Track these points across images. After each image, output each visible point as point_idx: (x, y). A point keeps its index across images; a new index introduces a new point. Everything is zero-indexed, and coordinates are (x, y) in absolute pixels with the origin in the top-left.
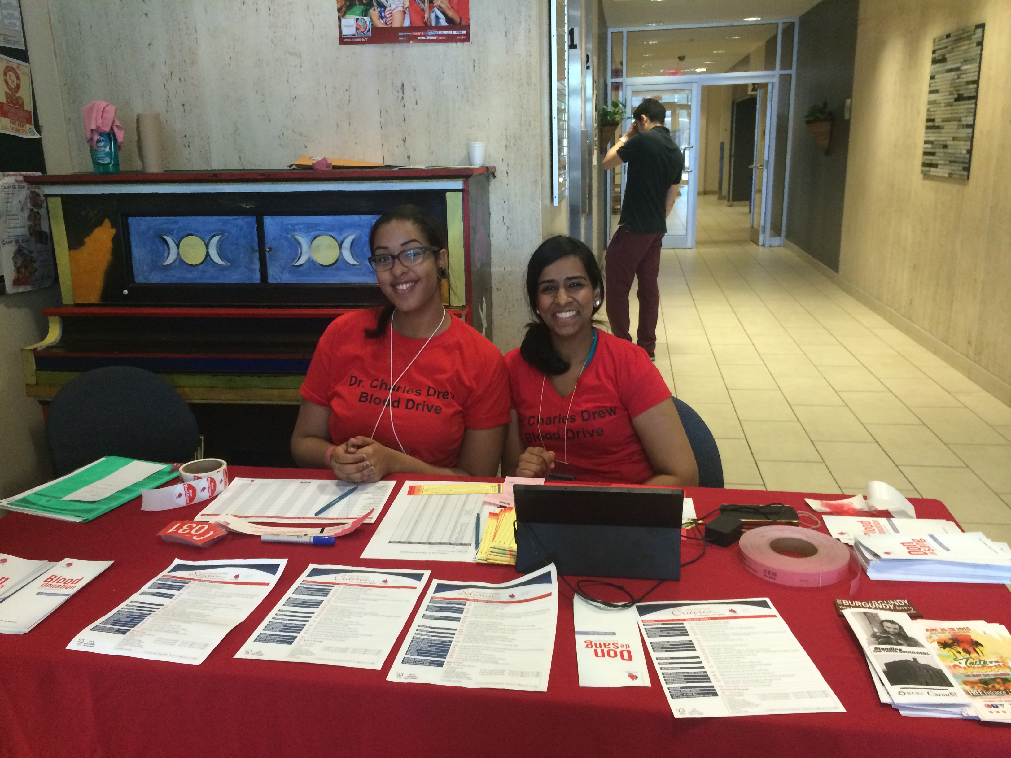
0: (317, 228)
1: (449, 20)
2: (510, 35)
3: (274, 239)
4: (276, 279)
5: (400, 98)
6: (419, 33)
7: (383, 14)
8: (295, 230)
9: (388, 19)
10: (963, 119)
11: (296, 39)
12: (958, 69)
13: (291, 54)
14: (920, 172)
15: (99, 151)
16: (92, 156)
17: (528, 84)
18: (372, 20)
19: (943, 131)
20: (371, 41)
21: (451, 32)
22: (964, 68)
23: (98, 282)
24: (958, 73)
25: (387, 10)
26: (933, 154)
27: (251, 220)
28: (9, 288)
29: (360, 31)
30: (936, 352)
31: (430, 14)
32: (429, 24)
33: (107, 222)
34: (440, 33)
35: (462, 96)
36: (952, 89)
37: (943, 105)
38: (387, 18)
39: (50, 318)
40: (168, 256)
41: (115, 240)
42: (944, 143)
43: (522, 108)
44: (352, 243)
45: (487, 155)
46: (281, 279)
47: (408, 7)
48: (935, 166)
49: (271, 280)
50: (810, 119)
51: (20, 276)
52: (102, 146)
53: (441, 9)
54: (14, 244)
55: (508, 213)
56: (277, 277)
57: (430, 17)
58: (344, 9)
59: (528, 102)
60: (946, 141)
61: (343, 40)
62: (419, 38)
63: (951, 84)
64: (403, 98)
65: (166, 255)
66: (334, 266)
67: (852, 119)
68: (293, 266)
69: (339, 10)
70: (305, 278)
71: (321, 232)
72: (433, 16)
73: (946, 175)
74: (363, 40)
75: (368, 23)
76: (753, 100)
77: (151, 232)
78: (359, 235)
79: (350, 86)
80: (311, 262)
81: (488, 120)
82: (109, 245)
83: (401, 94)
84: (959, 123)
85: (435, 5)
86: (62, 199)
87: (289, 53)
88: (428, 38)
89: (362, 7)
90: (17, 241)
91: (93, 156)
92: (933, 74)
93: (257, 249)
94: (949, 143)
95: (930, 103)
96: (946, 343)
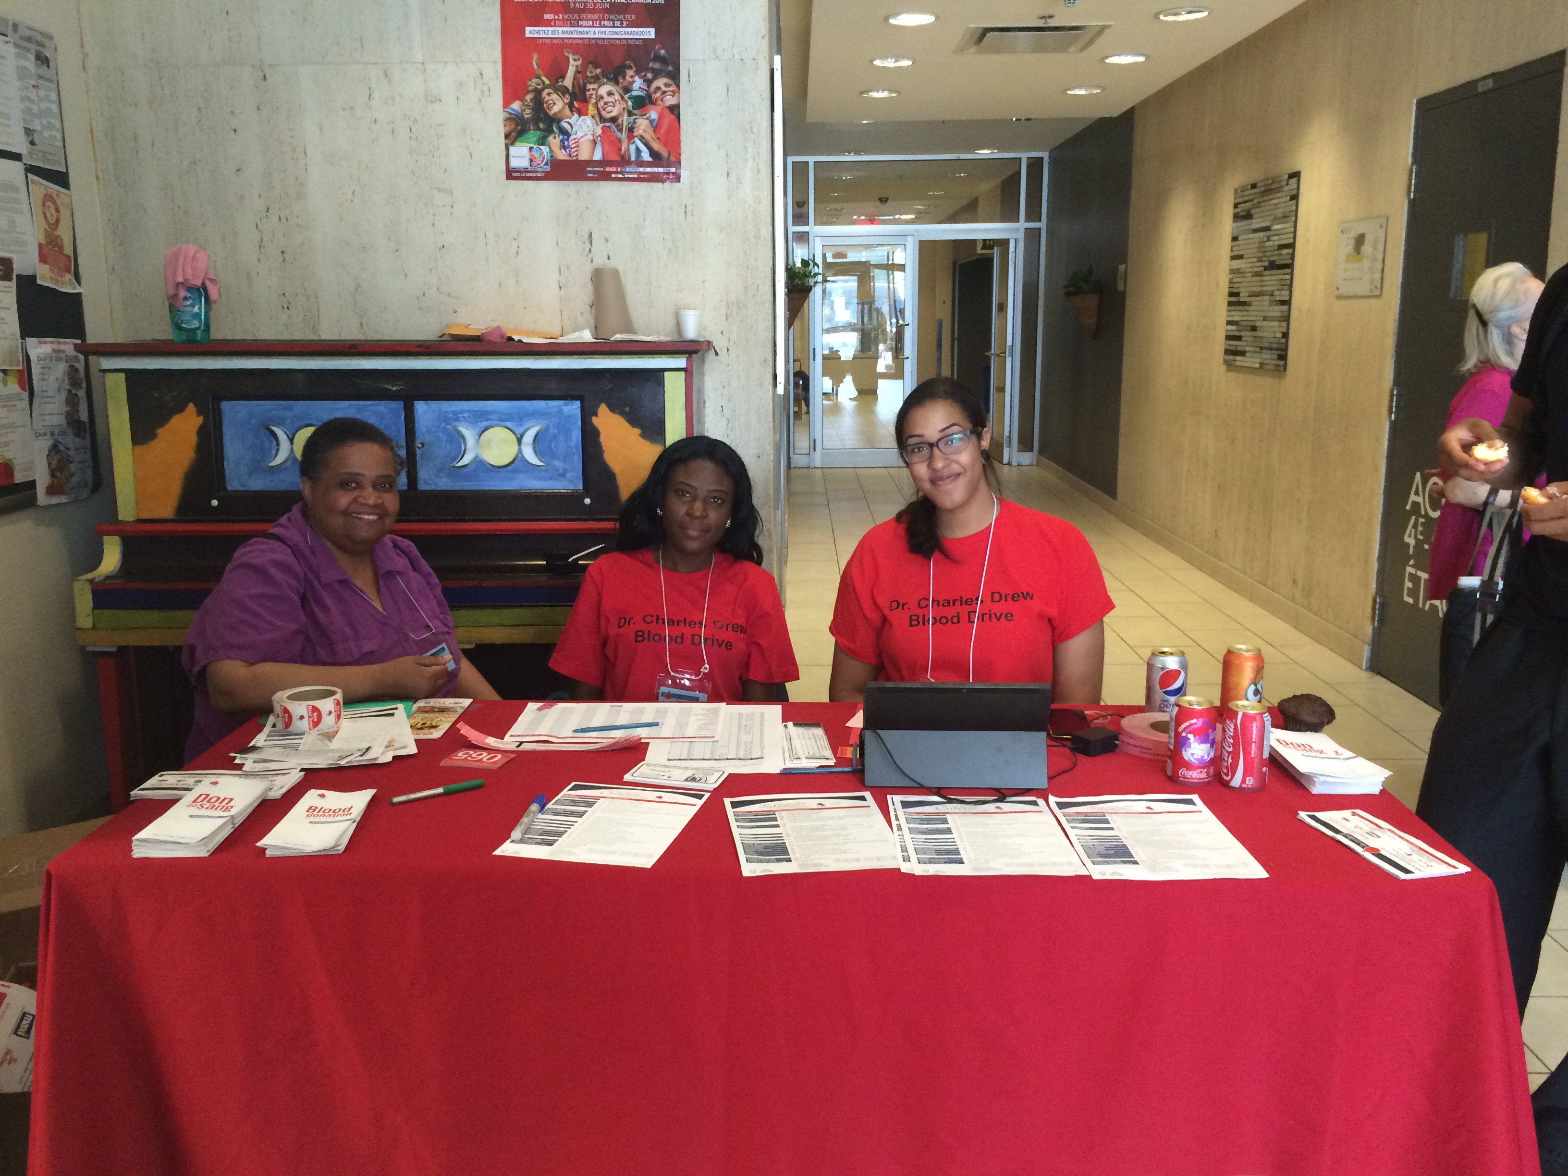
0: (489, 417)
1: (653, 153)
2: (733, 176)
3: (428, 432)
4: (430, 485)
5: (588, 250)
6: (614, 169)
7: (566, 143)
8: (457, 420)
9: (573, 150)
10: (1276, 293)
11: (446, 170)
12: (1267, 229)
13: (439, 190)
14: (1222, 361)
15: (183, 312)
16: (172, 318)
17: (756, 237)
18: (551, 151)
19: (1250, 308)
20: (548, 176)
21: (656, 170)
22: (1275, 227)
23: (175, 488)
24: (1268, 233)
25: (572, 138)
26: (1239, 338)
27: (398, 406)
28: (42, 498)
29: (534, 164)
30: (1252, 597)
31: (628, 145)
32: (627, 158)
33: (191, 407)
34: (642, 170)
35: (670, 250)
36: (1261, 254)
37: (1249, 275)
38: (572, 148)
39: (106, 538)
40: (277, 454)
41: (202, 432)
42: (1252, 324)
43: (748, 267)
44: (536, 436)
45: (702, 327)
46: (436, 484)
47: (599, 136)
48: (1242, 353)
49: (422, 486)
50: (1071, 289)
51: (55, 481)
52: (189, 305)
53: (643, 141)
54: (48, 436)
55: (729, 401)
56: (431, 482)
57: (628, 149)
58: (513, 134)
59: (756, 260)
60: (1255, 321)
61: (512, 174)
62: (613, 176)
63: (1259, 248)
64: (590, 250)
65: (274, 452)
66: (510, 468)
67: (1128, 290)
68: (454, 467)
69: (507, 136)
70: (469, 483)
71: (494, 422)
72: (632, 148)
73: (1257, 366)
74: (539, 175)
75: (545, 154)
76: (988, 262)
77: (254, 422)
78: (546, 426)
79: (518, 234)
80: (479, 462)
81: (704, 281)
82: (192, 439)
83: (588, 246)
84: (1272, 298)
85: (635, 134)
86: (126, 375)
87: (436, 188)
88: (626, 176)
89: (538, 133)
90: (52, 434)
91: (175, 318)
92: (1236, 235)
93: (404, 444)
94: (1258, 324)
95: (1232, 272)
96: (1265, 585)
